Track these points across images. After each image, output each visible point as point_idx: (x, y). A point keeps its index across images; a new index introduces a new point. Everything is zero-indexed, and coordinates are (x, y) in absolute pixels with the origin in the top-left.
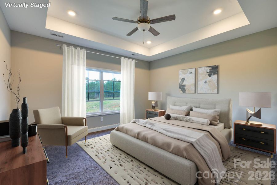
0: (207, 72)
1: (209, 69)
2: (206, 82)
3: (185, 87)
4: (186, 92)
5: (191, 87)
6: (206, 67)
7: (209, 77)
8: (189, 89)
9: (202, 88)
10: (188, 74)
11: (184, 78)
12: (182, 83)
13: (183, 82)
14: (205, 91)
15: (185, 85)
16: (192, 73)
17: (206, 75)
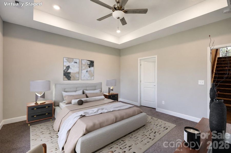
0: (88, 64)
1: (89, 63)
2: (87, 71)
3: (70, 74)
4: (71, 79)
5: (76, 75)
6: (88, 60)
7: (89, 68)
8: (74, 77)
9: (84, 76)
10: (73, 63)
11: (69, 66)
12: (67, 71)
13: (68, 69)
14: (87, 78)
15: (70, 73)
16: (76, 63)
17: (87, 66)
